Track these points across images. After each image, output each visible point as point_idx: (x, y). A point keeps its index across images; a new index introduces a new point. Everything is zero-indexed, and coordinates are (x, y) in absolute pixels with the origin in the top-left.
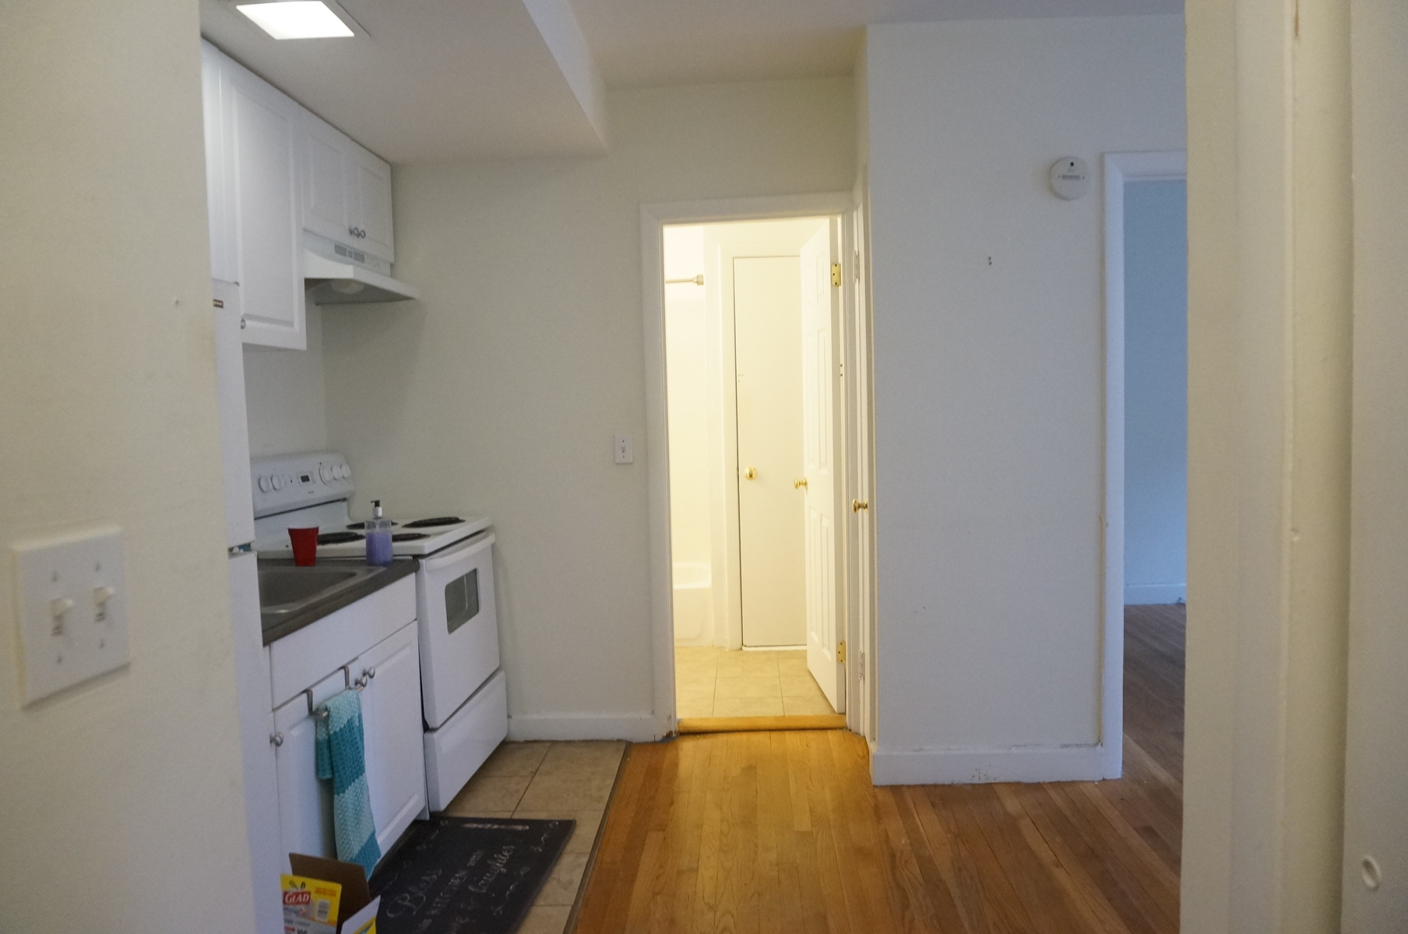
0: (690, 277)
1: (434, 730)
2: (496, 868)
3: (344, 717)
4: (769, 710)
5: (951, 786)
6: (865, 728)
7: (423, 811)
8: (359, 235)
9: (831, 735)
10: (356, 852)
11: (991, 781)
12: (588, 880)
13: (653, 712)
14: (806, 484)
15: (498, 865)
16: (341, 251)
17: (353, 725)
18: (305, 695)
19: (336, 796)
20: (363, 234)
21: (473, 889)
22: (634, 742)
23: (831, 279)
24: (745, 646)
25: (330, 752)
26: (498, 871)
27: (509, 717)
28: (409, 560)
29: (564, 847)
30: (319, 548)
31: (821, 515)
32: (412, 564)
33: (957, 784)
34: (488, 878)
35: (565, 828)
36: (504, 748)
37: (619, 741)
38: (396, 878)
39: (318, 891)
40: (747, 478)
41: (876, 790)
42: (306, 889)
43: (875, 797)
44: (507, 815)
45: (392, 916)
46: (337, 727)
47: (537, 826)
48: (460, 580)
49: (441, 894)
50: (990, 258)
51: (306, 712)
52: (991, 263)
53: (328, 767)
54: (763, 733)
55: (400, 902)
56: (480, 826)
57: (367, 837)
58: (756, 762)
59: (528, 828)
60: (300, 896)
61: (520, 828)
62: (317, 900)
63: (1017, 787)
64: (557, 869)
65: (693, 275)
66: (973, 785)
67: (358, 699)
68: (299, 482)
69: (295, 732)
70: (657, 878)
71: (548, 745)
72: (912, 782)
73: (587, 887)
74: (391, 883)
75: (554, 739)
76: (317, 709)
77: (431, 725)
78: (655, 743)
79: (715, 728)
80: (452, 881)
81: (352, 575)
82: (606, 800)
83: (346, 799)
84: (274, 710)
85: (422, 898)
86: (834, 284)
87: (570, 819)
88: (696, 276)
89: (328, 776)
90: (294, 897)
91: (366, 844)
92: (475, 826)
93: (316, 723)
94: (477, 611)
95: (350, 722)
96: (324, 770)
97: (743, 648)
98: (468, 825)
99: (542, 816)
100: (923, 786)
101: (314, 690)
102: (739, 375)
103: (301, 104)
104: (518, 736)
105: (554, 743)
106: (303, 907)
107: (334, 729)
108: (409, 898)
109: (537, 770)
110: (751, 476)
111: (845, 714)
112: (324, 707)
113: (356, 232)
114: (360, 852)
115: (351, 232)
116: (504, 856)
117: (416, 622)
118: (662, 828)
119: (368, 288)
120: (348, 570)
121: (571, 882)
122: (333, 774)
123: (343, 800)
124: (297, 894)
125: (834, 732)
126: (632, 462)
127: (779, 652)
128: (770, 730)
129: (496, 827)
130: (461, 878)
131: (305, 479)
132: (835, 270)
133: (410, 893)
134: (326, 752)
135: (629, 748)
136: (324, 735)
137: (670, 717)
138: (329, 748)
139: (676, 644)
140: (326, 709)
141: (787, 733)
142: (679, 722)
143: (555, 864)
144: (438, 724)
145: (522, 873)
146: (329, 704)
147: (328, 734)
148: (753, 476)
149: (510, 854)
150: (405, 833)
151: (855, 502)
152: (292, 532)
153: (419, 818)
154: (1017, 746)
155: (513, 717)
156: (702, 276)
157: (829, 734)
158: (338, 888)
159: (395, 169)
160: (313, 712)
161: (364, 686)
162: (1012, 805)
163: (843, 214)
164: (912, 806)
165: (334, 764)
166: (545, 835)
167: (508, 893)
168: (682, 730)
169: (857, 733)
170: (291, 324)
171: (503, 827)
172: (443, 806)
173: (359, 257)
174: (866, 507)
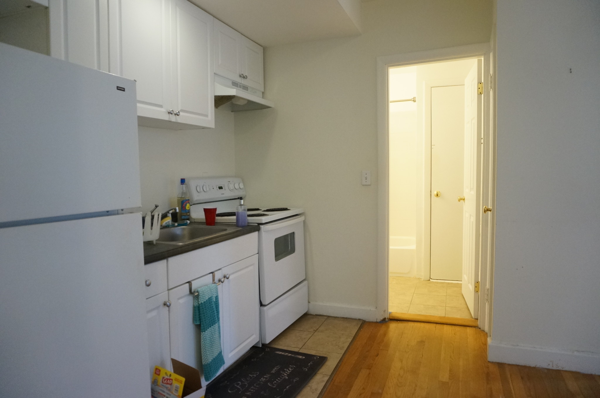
0: (410, 98)
1: (265, 306)
2: (283, 376)
3: (206, 296)
4: (438, 313)
5: (534, 368)
6: (486, 329)
7: (258, 342)
8: (244, 77)
9: (469, 330)
10: (210, 360)
11: (560, 368)
12: (325, 389)
13: (376, 307)
14: (464, 199)
15: (285, 374)
16: (235, 84)
17: (212, 300)
18: (188, 284)
19: (201, 333)
20: (246, 77)
21: (270, 385)
22: (367, 321)
23: (478, 91)
24: (432, 279)
25: (199, 312)
26: (284, 378)
27: (309, 302)
28: (256, 225)
29: (319, 370)
30: (217, 218)
31: (470, 215)
32: (257, 228)
33: (538, 368)
34: (279, 380)
35: (322, 360)
36: (305, 316)
37: (359, 319)
38: (238, 373)
39: (176, 380)
40: (435, 196)
41: (490, 364)
42: (171, 378)
43: (488, 367)
44: (296, 350)
45: (230, 392)
46: (202, 301)
47: (309, 357)
48: (286, 236)
49: (255, 385)
50: (571, 69)
51: (188, 292)
52: (571, 72)
53: (198, 319)
54: (433, 324)
55: (236, 385)
56: (283, 353)
57: (217, 354)
58: (426, 339)
59: (304, 357)
60: (169, 380)
61: (300, 357)
62: (175, 384)
63: (577, 375)
64: (312, 381)
65: (411, 97)
66: (548, 370)
67: (217, 289)
68: (217, 189)
69: (181, 301)
70: (360, 395)
71: (326, 317)
72: (510, 363)
73: (324, 393)
74: (235, 375)
75: (329, 315)
76: (194, 292)
77: (264, 303)
78: (377, 322)
79: (407, 319)
80: (262, 379)
81: (226, 230)
82: (345, 349)
83: (206, 334)
84: (168, 290)
85: (246, 385)
86: (479, 93)
87: (325, 356)
88: (413, 98)
89: (198, 323)
90: (166, 380)
91: (216, 357)
92: (280, 353)
93: (194, 297)
94: (294, 252)
95: (210, 299)
96: (196, 320)
97: (431, 280)
98: (278, 352)
99: (313, 353)
100: (518, 366)
101: (193, 282)
102: (433, 145)
103: (214, 17)
104: (313, 312)
105: (329, 317)
106: (169, 386)
107: (201, 301)
108: (240, 384)
109: (317, 330)
110: (437, 195)
111: (477, 319)
112: (197, 291)
113: (242, 76)
114: (212, 361)
115: (240, 76)
116: (289, 370)
117: (258, 254)
118: (369, 368)
119: (250, 102)
120: (224, 227)
121: (316, 390)
122: (200, 322)
123: (204, 335)
124: (168, 379)
125: (471, 328)
126: (370, 184)
127: (449, 283)
128: (437, 323)
129: (290, 355)
130: (266, 378)
131: (221, 188)
132: (480, 86)
133: (242, 382)
134: (197, 311)
135: (363, 323)
136: (197, 304)
137: (385, 311)
138: (199, 310)
139: (390, 275)
140: (198, 292)
141: (445, 326)
142: (390, 313)
143: (311, 379)
144: (267, 303)
145: (295, 380)
146: (199, 289)
147: (199, 304)
148: (439, 195)
149: (292, 369)
150: (247, 352)
151: (485, 207)
152: (205, 210)
153: (256, 346)
154: (578, 351)
155: (311, 303)
156: (415, 97)
157: (468, 329)
158: (183, 379)
159: (265, 49)
160: (191, 292)
161: (222, 282)
162: (573, 385)
163: (484, 54)
164: (509, 376)
165: (201, 318)
166: (311, 363)
167: (285, 390)
168: (391, 318)
169: (483, 331)
170: (206, 116)
171: (293, 355)
172: (268, 341)
173: (245, 88)
174: (490, 211)
